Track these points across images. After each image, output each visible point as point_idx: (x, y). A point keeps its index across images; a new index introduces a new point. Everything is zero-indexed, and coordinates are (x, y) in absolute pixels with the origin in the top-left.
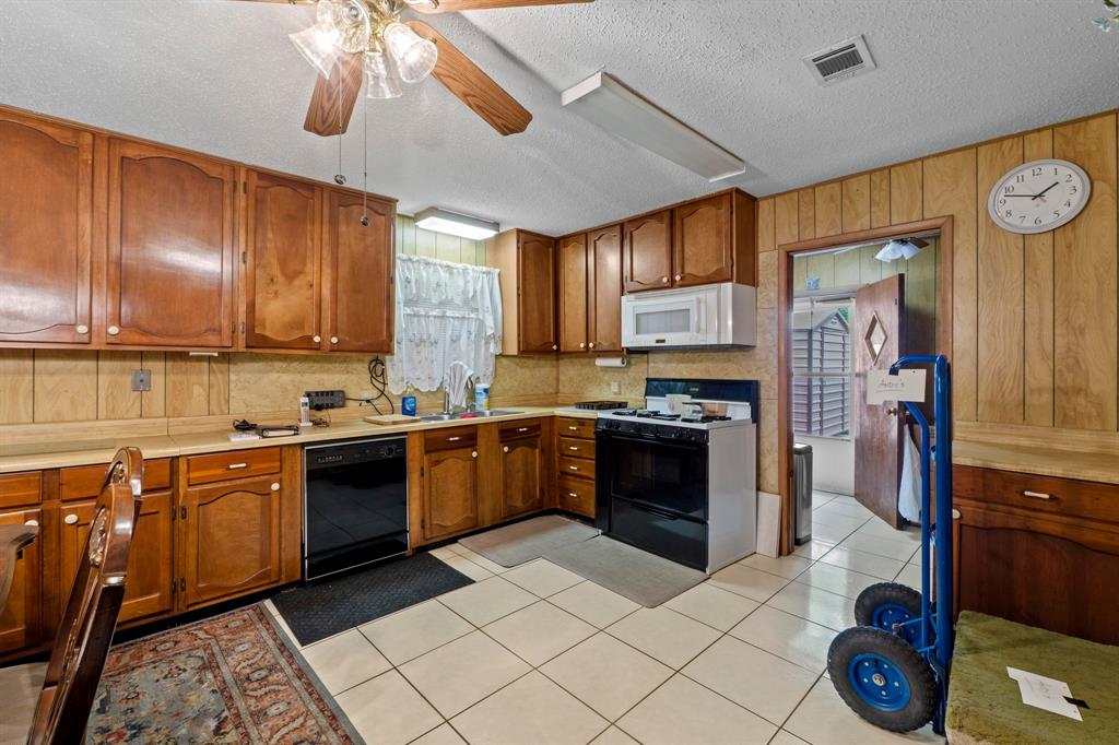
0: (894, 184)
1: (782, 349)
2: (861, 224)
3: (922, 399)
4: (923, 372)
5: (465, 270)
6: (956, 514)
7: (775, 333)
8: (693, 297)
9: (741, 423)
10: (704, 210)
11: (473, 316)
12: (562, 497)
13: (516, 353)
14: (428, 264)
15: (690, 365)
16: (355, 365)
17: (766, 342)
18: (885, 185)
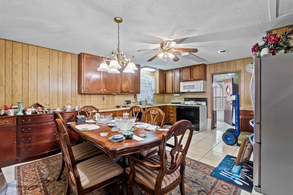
0: (231, 64)
1: (211, 92)
2: (225, 70)
3: (235, 100)
4: (235, 96)
5: (149, 77)
6: (240, 117)
7: (210, 89)
8: (195, 83)
9: (204, 106)
10: (197, 67)
11: (150, 86)
12: (168, 121)
13: (159, 93)
14: (143, 76)
15: (193, 95)
16: (132, 96)
17: (208, 91)
18: (229, 64)
